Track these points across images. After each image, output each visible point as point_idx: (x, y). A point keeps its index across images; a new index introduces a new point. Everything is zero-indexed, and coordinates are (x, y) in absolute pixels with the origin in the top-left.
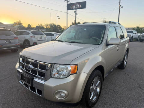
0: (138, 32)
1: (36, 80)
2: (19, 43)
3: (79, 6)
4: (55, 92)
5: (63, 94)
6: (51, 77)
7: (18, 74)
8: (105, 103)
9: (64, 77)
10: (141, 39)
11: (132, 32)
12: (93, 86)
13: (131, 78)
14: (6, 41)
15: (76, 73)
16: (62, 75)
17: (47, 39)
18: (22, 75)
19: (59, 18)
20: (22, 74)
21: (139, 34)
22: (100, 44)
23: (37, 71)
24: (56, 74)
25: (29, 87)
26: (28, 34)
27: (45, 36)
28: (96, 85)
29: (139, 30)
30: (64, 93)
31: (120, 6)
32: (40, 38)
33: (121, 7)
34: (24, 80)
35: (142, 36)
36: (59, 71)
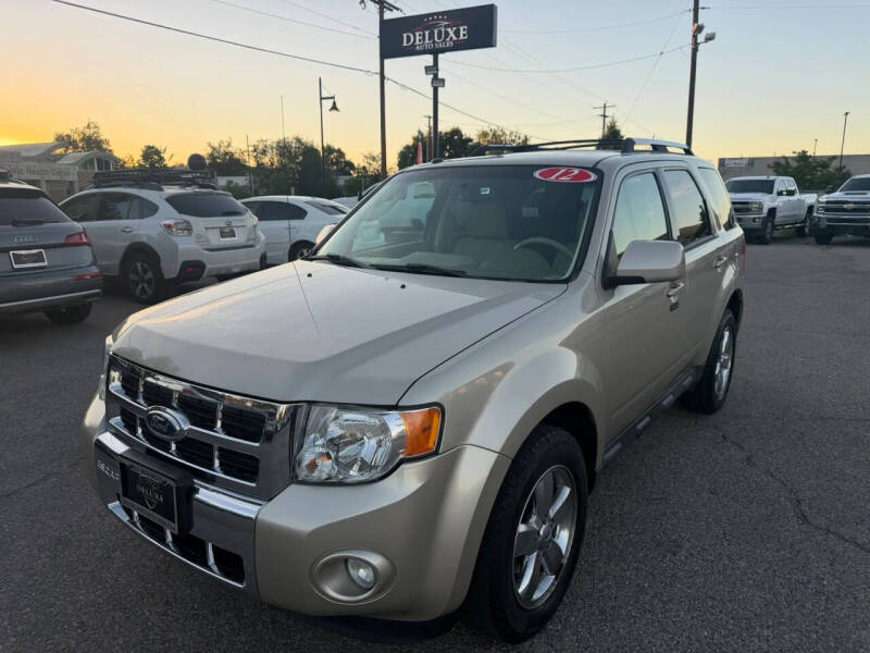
0: (805, 187)
1: (206, 495)
2: (95, 270)
3: (452, 34)
4: (317, 560)
5: (362, 573)
6: (294, 479)
7: (102, 467)
8: (602, 612)
9: (366, 476)
10: (824, 224)
11: (767, 187)
12: (533, 519)
13: (754, 460)
14: (19, 259)
15: (436, 453)
16: (356, 467)
17: (263, 237)
18: (124, 470)
19: (334, 107)
20: (128, 463)
21: (810, 198)
22: (566, 281)
23: (211, 446)
24: (319, 462)
25: (169, 538)
26: (149, 209)
27: (251, 219)
28: (552, 513)
29: (809, 171)
30: (368, 564)
31: (700, 29)
32: (223, 234)
33: (701, 38)
34: (140, 499)
35: (827, 210)
36: (335, 444)
